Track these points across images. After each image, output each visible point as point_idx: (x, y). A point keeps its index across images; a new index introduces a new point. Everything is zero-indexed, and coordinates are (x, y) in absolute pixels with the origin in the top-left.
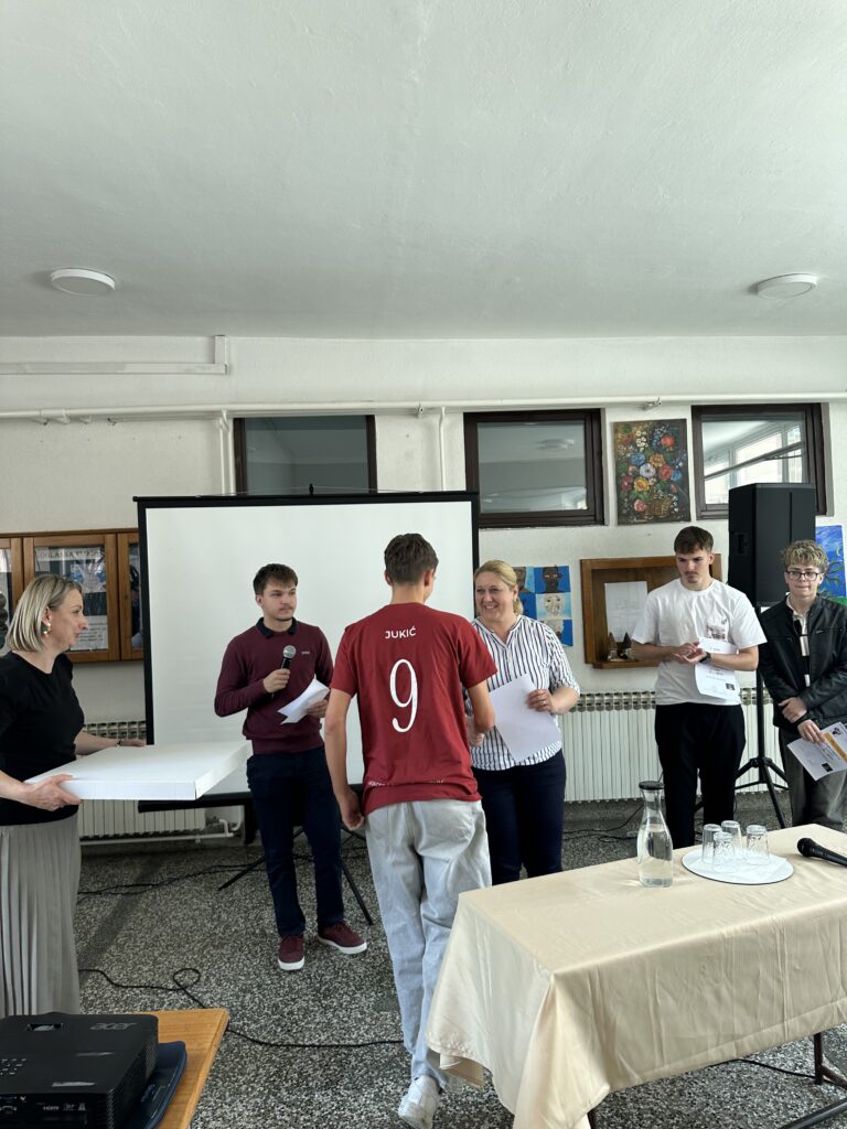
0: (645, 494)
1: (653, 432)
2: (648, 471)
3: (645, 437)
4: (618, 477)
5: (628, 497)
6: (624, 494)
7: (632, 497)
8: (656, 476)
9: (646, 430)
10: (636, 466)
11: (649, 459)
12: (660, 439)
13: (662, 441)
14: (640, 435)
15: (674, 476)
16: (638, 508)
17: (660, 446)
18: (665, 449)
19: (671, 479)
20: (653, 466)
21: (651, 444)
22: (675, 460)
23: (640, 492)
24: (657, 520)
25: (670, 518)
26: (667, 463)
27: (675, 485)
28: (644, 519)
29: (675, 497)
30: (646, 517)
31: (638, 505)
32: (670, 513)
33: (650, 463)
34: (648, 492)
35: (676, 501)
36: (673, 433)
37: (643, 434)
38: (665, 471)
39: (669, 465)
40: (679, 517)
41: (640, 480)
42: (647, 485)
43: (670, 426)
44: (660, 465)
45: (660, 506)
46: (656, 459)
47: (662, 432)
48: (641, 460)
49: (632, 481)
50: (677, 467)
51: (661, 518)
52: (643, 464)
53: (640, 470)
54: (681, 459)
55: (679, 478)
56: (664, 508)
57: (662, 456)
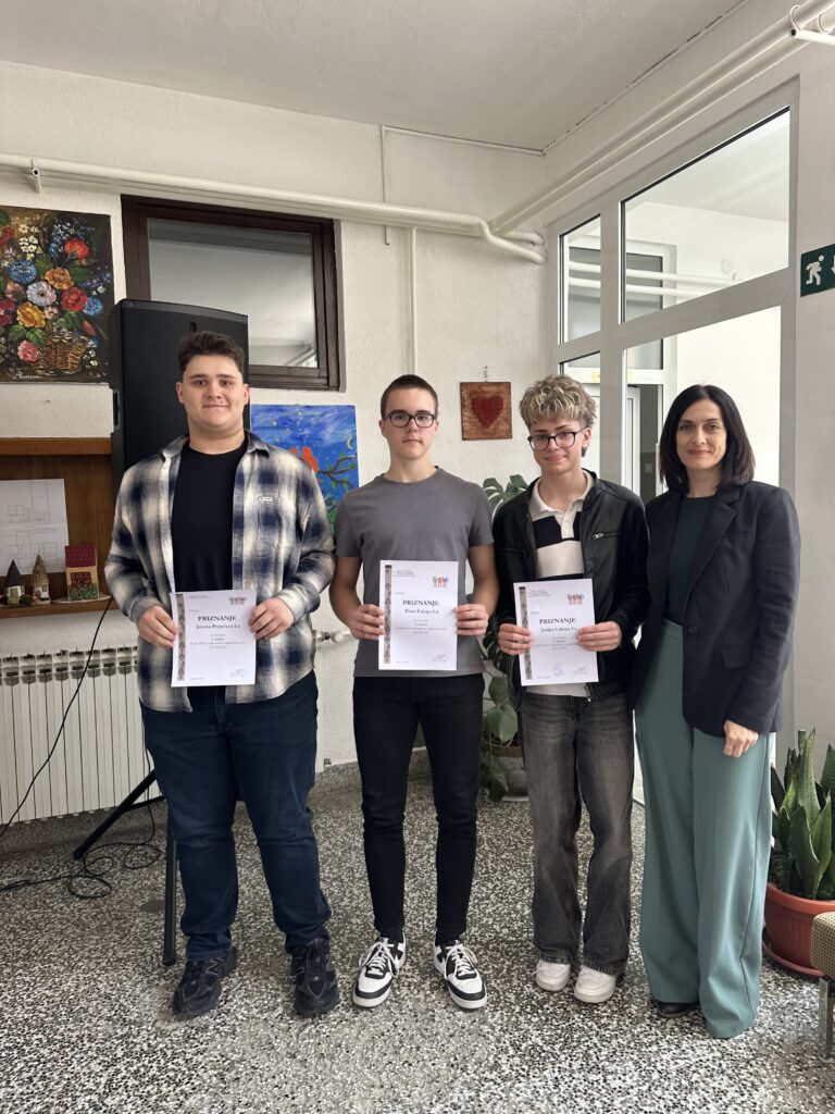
0: (38, 332)
1: (51, 230)
2: (42, 294)
3: (37, 236)
5: (5, 335)
7: (14, 336)
8: (60, 302)
9: (37, 224)
10: (20, 283)
11: (44, 274)
12: (63, 243)
13: (68, 246)
14: (26, 231)
15: (90, 306)
16: (25, 356)
17: (64, 254)
18: (72, 261)
19: (85, 311)
20: (52, 287)
21: (46, 249)
22: (91, 281)
23: (28, 329)
24: (59, 377)
25: (83, 375)
26: (76, 285)
27: (91, 323)
28: (36, 374)
29: (91, 343)
30: (40, 371)
31: (26, 349)
32: (83, 367)
33: (46, 281)
34: (43, 329)
35: (94, 349)
36: (87, 238)
37: (32, 230)
38: (74, 297)
39: (79, 288)
40: (98, 376)
41: (28, 309)
42: (41, 318)
43: (81, 223)
44: (65, 287)
45: (64, 356)
46: (57, 276)
47: (66, 232)
48: (30, 275)
49: (12, 309)
50: (94, 293)
51: (68, 375)
52: (33, 282)
53: (28, 292)
54: (102, 280)
55: (97, 311)
56: (72, 359)
57: (67, 272)
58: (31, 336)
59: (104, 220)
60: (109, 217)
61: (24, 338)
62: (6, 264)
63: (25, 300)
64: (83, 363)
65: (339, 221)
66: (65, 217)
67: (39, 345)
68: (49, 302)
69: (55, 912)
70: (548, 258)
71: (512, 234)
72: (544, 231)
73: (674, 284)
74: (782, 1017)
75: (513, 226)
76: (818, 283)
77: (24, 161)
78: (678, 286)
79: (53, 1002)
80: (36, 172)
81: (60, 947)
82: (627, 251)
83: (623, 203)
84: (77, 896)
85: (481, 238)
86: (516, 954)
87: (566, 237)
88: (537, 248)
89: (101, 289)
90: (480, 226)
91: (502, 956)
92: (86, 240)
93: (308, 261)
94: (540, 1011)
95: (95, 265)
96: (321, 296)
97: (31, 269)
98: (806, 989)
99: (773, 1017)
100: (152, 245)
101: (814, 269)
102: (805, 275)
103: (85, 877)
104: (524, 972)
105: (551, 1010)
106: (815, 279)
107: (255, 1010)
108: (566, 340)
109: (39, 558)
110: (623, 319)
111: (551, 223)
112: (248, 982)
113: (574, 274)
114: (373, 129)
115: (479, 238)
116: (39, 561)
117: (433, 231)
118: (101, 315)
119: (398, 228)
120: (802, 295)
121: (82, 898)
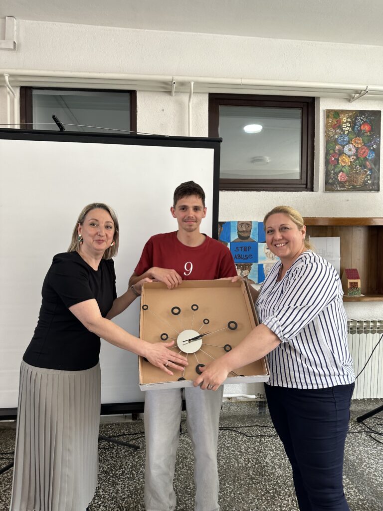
0: (347, 168)
1: (356, 119)
2: (350, 150)
3: (350, 123)
4: (327, 154)
5: (333, 170)
6: (331, 167)
7: (337, 170)
8: (356, 155)
9: (350, 117)
10: (342, 145)
11: (351, 141)
12: (361, 125)
14: (345, 121)
15: (370, 155)
16: (341, 179)
17: (361, 130)
18: (364, 133)
19: (367, 157)
20: (354, 146)
21: (353, 129)
22: (371, 143)
24: (355, 189)
25: (364, 188)
26: (364, 145)
27: (370, 163)
29: (369, 172)
31: (341, 176)
32: (364, 184)
33: (352, 144)
34: (349, 166)
35: (370, 175)
36: (371, 121)
37: (348, 120)
38: (363, 150)
40: (371, 188)
41: (344, 157)
42: (349, 161)
43: (369, 115)
44: (360, 146)
45: (357, 178)
46: (357, 141)
47: (362, 120)
48: (346, 141)
49: (337, 157)
51: (358, 188)
52: (346, 144)
53: (344, 149)
54: (375, 142)
55: (373, 156)
56: (360, 180)
57: (361, 139)
58: (344, 169)
59: (379, 113)
60: (381, 111)
61: (341, 171)
62: (336, 136)
66: (362, 112)
67: (347, 175)
68: (352, 153)
80: (367, 92)
95: (373, 135)
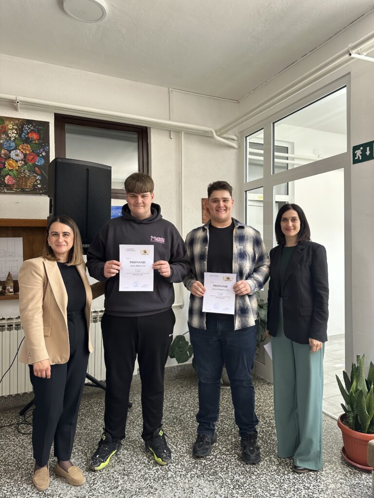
0: (14, 172)
1: (23, 127)
2: (17, 155)
3: (16, 130)
7: (3, 173)
8: (24, 160)
9: (16, 125)
10: (8, 150)
11: (19, 147)
12: (28, 133)
13: (30, 135)
14: (11, 128)
15: (39, 161)
16: (8, 182)
17: (28, 138)
18: (31, 141)
19: (36, 163)
20: (22, 152)
21: (20, 135)
22: (40, 150)
23: (10, 170)
24: (23, 192)
25: (34, 191)
26: (33, 152)
27: (39, 169)
28: (13, 190)
29: (38, 177)
30: (14, 189)
31: (8, 179)
32: (34, 188)
33: (19, 150)
34: (17, 170)
35: (40, 180)
36: (39, 131)
37: (14, 127)
38: (31, 157)
39: (34, 153)
40: (41, 192)
41: (10, 162)
42: (16, 166)
43: (36, 125)
44: (28, 152)
45: (26, 182)
46: (24, 147)
47: (29, 128)
48: (12, 147)
49: (3, 161)
50: (41, 155)
51: (27, 191)
52: (13, 150)
53: (11, 154)
54: (44, 150)
55: (42, 163)
56: (29, 184)
57: (29, 146)
58: (11, 173)
59: (47, 124)
60: (49, 123)
61: (8, 174)
62: (2, 141)
63: (9, 157)
64: (34, 186)
65: (150, 128)
66: (29, 122)
67: (15, 177)
68: (20, 158)
69: (11, 441)
70: (240, 147)
71: (225, 135)
72: (238, 135)
73: (293, 159)
74: (354, 489)
75: (226, 132)
76: (360, 159)
77: (13, 97)
78: (295, 160)
79: (10, 485)
80: (18, 102)
81: (13, 458)
82: (275, 145)
83: (273, 123)
84: (22, 433)
85: (212, 137)
86: (230, 460)
87: (248, 138)
88: (235, 142)
89: (44, 154)
90: (211, 132)
91: (223, 461)
92: (39, 132)
93: (136, 144)
94: (242, 488)
95: (42, 143)
96: (141, 159)
97: (13, 144)
98: (364, 476)
99: (350, 490)
100: (67, 136)
101: (359, 153)
102: (354, 155)
103: (25, 424)
104: (234, 469)
105: (248, 487)
106: (359, 157)
107: (108, 489)
108: (248, 182)
109: (9, 273)
110: (273, 173)
111: (241, 132)
112: (104, 475)
113: (251, 154)
114: (165, 89)
115: (210, 137)
116: (9, 274)
117: (190, 133)
118: (43, 165)
119: (175, 131)
120: (354, 163)
121: (24, 434)
